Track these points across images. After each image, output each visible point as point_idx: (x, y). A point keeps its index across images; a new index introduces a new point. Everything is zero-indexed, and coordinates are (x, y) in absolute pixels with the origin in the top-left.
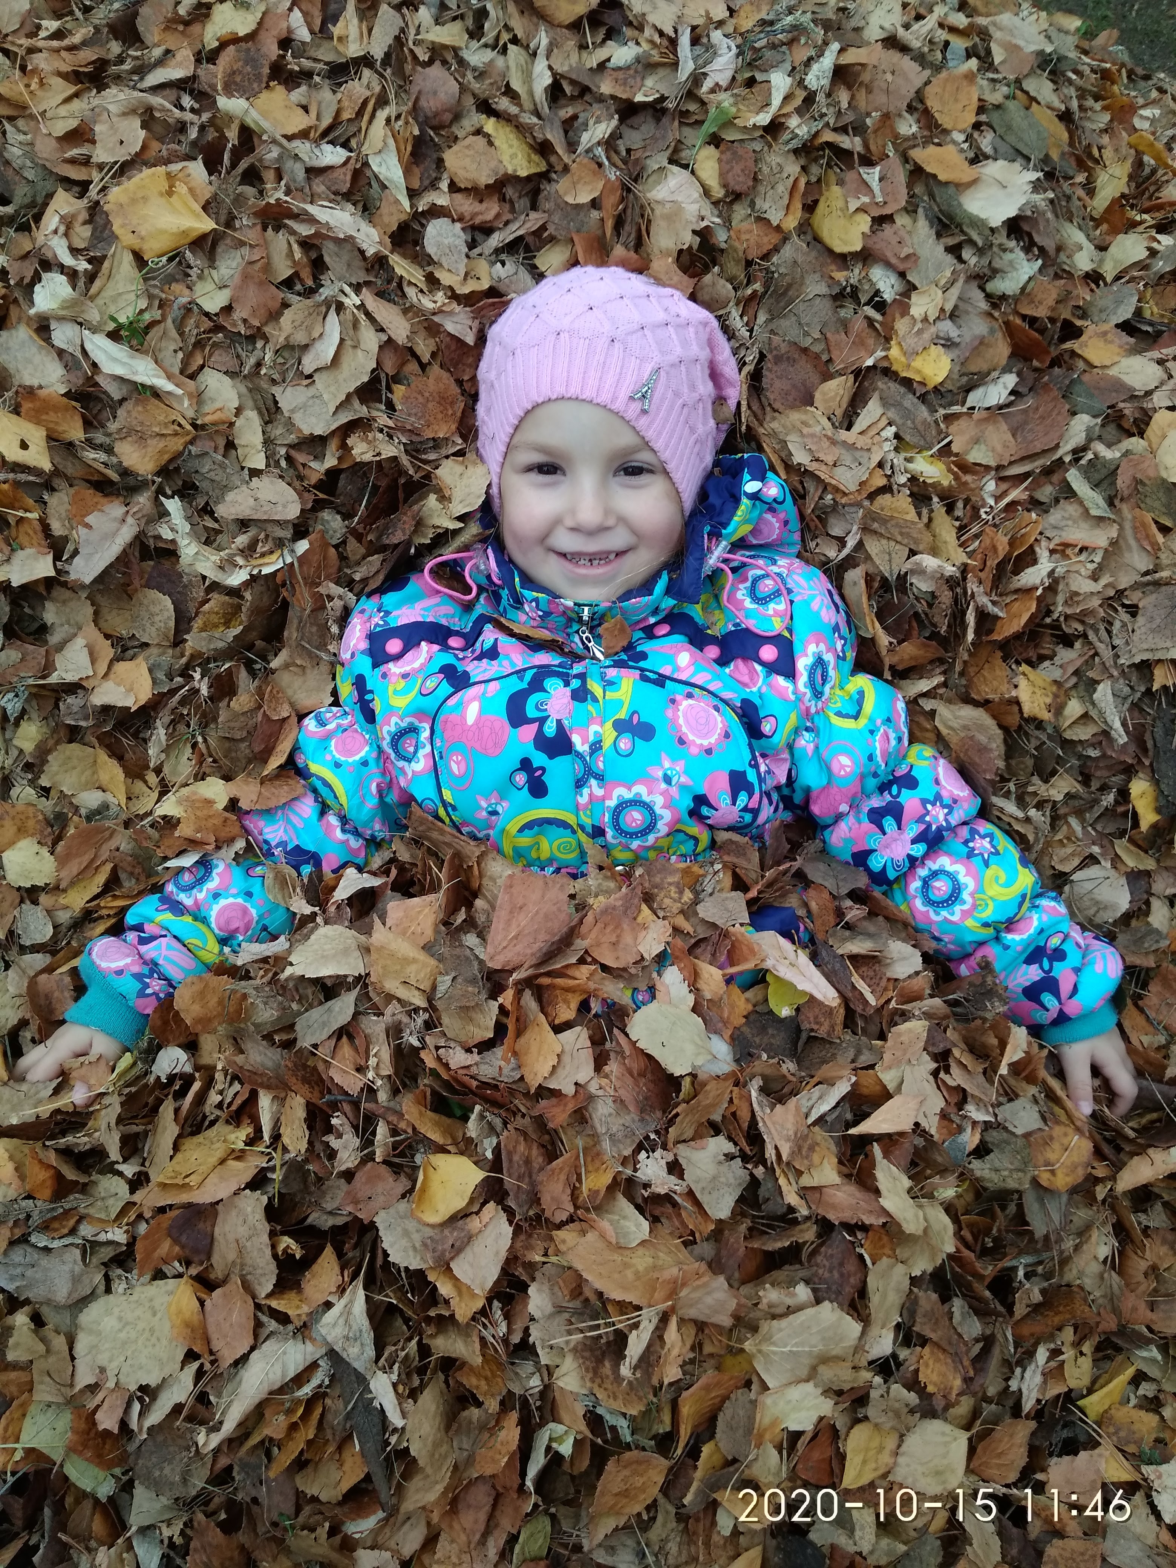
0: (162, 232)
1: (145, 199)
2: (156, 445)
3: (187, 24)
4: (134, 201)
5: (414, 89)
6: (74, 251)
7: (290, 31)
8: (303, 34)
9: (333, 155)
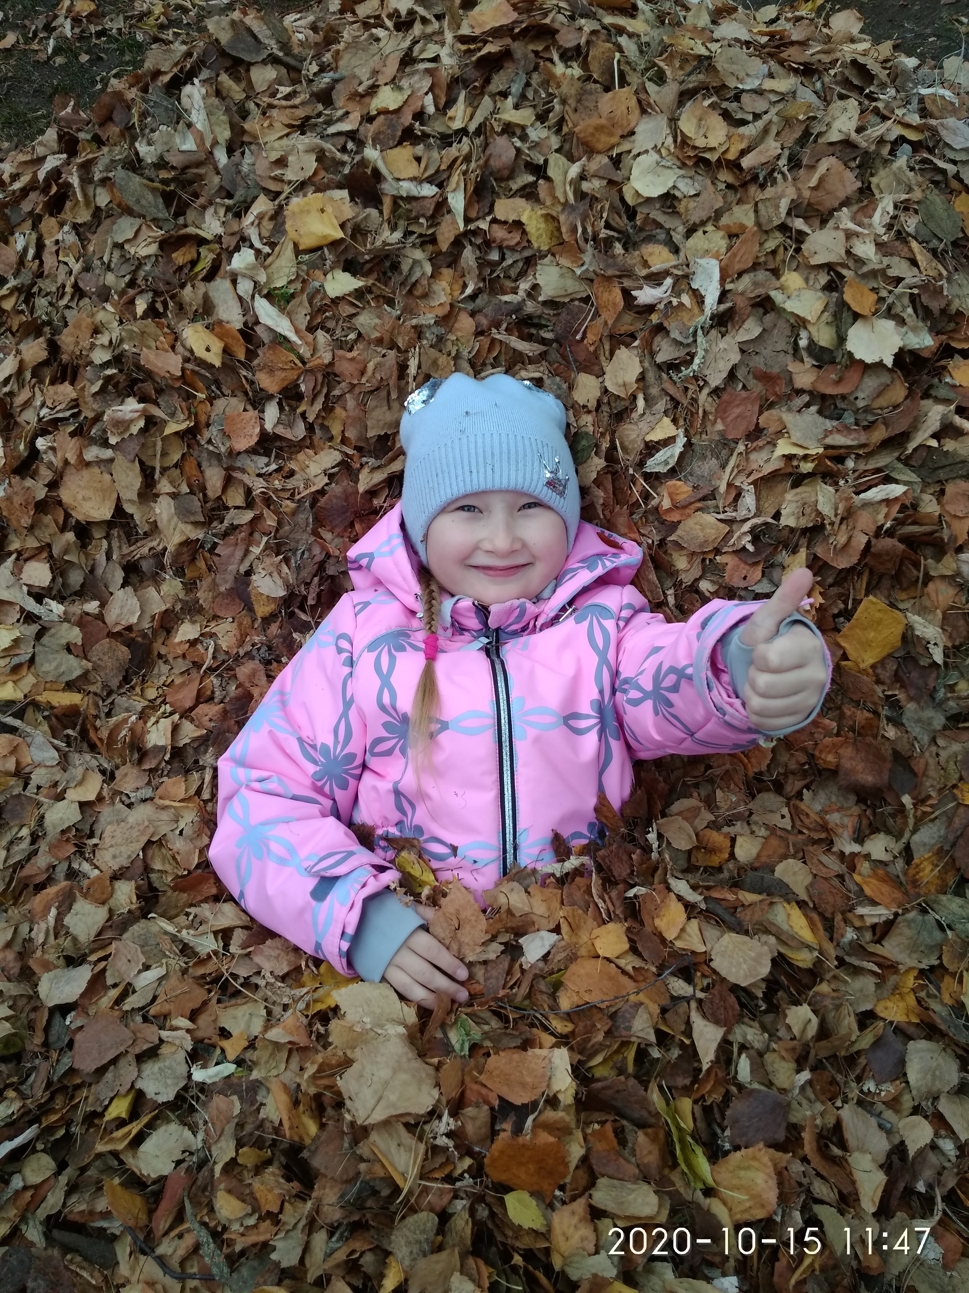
0: (313, 233)
1: (308, 212)
2: (280, 375)
3: (362, 97)
4: (302, 212)
5: (488, 151)
6: (261, 238)
7: (423, 107)
8: (431, 109)
9: (429, 190)
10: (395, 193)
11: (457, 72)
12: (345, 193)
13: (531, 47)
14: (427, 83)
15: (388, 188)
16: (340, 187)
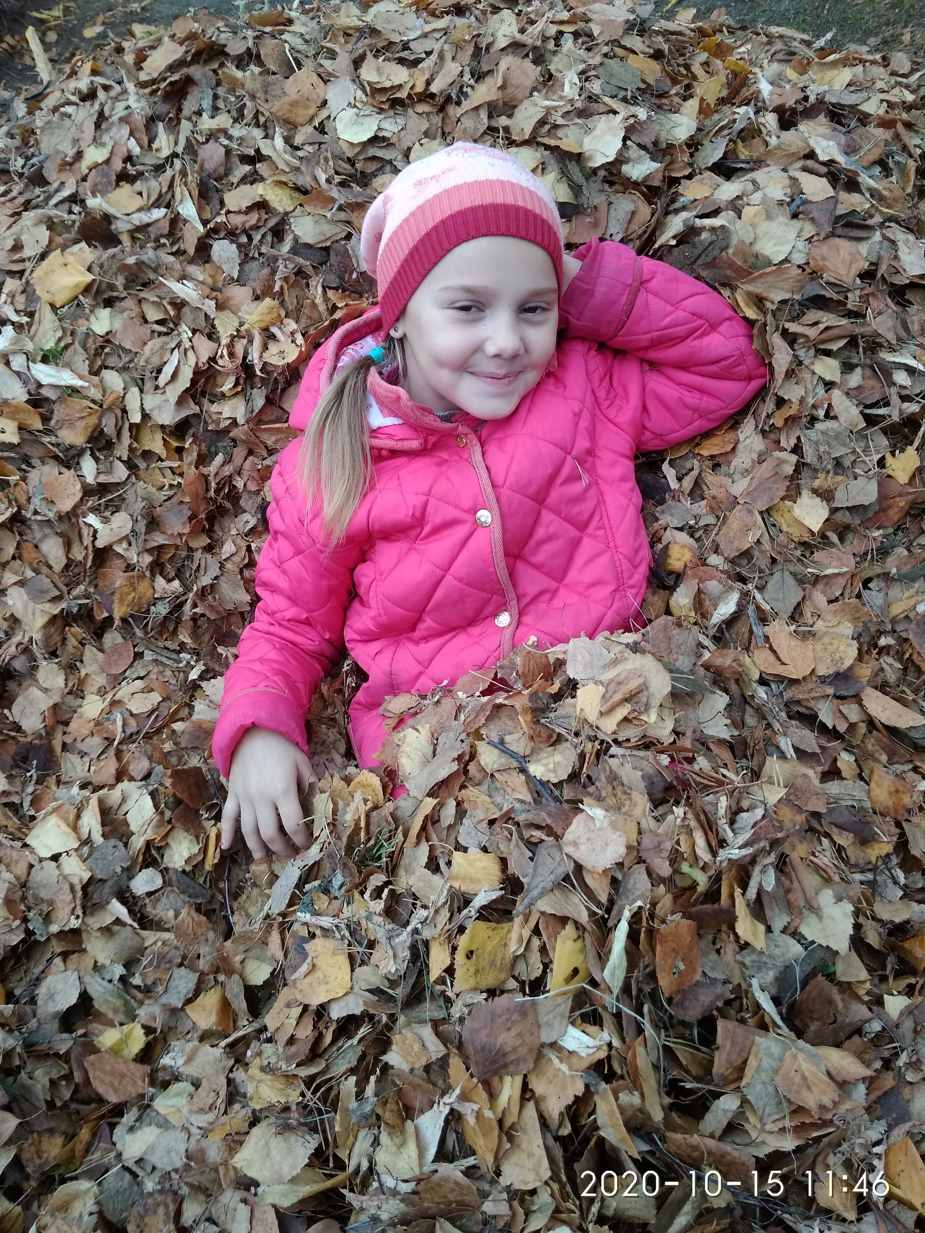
0: (64, 288)
1: (53, 271)
2: (81, 424)
3: (71, 164)
4: (47, 274)
5: (199, 160)
6: (17, 312)
7: (129, 151)
8: (137, 150)
9: (158, 213)
11: (150, 112)
14: (125, 130)
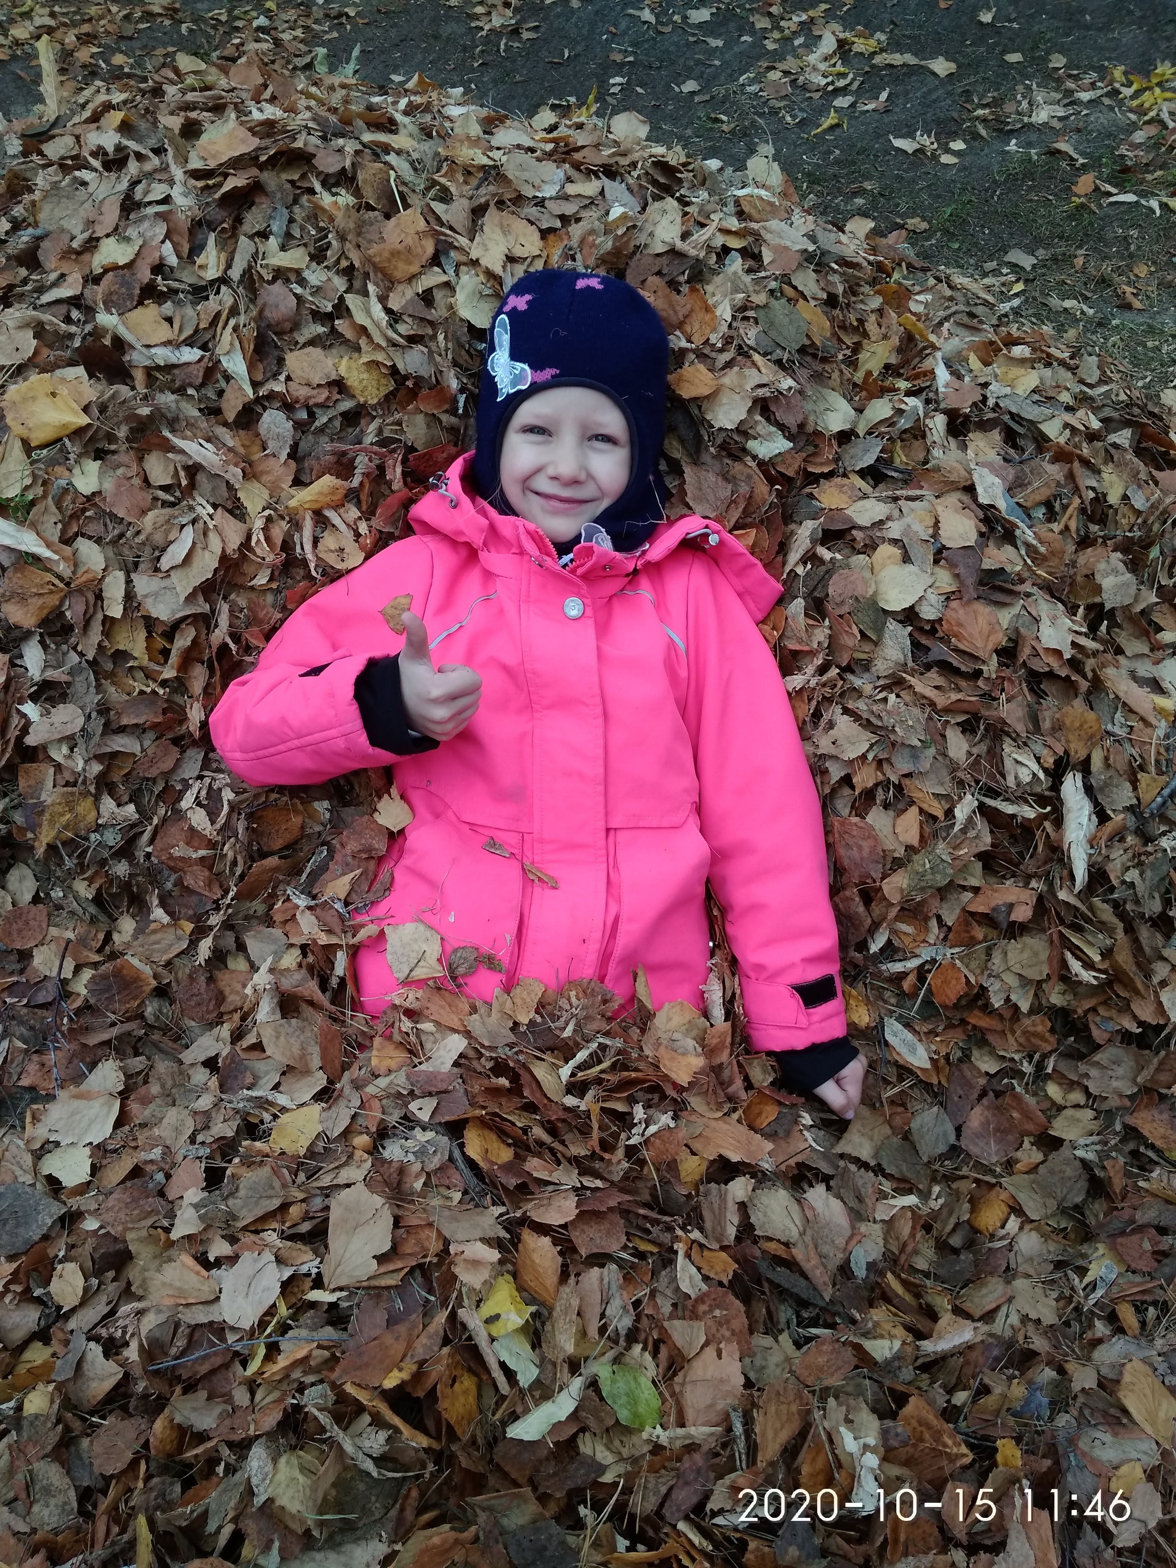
0: (47, 425)
1: (34, 398)
2: (37, 602)
4: (25, 400)
5: (259, 301)
7: (161, 258)
8: (172, 259)
9: (190, 355)
10: (147, 363)
11: (198, 213)
12: (80, 371)
13: (285, 176)
14: (161, 229)
15: (138, 358)
16: (72, 363)
